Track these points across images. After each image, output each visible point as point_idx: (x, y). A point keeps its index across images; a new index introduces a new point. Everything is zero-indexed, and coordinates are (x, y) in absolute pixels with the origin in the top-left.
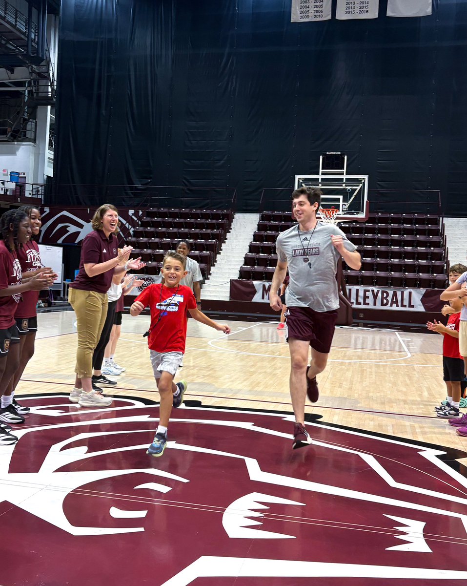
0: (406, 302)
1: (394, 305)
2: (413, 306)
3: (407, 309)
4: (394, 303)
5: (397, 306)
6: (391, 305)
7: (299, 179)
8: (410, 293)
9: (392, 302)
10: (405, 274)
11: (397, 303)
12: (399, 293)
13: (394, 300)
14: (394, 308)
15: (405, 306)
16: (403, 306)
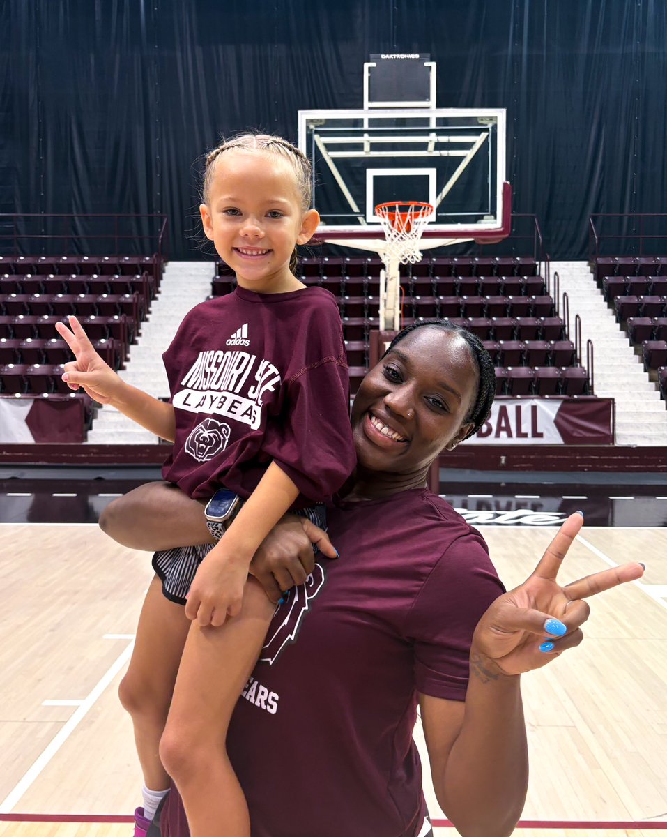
0: (526, 427)
1: (503, 434)
2: (541, 435)
3: (530, 441)
4: (503, 429)
5: (510, 435)
6: (498, 435)
7: (310, 121)
8: (534, 409)
9: (500, 429)
10: (508, 370)
11: (508, 429)
12: (511, 409)
13: (503, 424)
14: (504, 440)
15: (525, 435)
16: (521, 435)
